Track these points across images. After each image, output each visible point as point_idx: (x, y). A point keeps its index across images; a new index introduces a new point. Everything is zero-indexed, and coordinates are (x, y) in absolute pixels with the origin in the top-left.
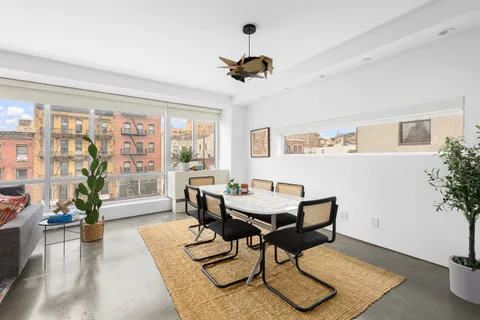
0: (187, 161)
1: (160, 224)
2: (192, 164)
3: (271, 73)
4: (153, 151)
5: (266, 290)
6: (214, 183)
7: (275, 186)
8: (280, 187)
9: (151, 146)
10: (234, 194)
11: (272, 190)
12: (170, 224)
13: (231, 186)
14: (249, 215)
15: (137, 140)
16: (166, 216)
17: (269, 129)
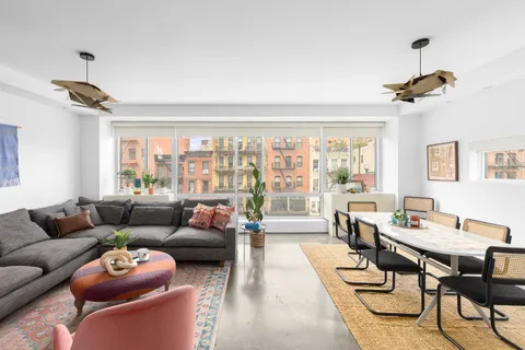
0: (344, 183)
1: (318, 244)
2: (349, 186)
3: (453, 85)
4: (301, 165)
5: (441, 337)
6: (376, 210)
7: (461, 222)
8: (470, 224)
9: (299, 160)
10: (401, 226)
11: (458, 226)
12: (328, 246)
13: (397, 217)
14: (422, 252)
15: (286, 153)
16: (323, 238)
17: (457, 143)
